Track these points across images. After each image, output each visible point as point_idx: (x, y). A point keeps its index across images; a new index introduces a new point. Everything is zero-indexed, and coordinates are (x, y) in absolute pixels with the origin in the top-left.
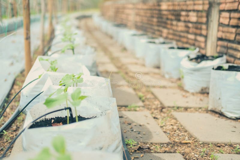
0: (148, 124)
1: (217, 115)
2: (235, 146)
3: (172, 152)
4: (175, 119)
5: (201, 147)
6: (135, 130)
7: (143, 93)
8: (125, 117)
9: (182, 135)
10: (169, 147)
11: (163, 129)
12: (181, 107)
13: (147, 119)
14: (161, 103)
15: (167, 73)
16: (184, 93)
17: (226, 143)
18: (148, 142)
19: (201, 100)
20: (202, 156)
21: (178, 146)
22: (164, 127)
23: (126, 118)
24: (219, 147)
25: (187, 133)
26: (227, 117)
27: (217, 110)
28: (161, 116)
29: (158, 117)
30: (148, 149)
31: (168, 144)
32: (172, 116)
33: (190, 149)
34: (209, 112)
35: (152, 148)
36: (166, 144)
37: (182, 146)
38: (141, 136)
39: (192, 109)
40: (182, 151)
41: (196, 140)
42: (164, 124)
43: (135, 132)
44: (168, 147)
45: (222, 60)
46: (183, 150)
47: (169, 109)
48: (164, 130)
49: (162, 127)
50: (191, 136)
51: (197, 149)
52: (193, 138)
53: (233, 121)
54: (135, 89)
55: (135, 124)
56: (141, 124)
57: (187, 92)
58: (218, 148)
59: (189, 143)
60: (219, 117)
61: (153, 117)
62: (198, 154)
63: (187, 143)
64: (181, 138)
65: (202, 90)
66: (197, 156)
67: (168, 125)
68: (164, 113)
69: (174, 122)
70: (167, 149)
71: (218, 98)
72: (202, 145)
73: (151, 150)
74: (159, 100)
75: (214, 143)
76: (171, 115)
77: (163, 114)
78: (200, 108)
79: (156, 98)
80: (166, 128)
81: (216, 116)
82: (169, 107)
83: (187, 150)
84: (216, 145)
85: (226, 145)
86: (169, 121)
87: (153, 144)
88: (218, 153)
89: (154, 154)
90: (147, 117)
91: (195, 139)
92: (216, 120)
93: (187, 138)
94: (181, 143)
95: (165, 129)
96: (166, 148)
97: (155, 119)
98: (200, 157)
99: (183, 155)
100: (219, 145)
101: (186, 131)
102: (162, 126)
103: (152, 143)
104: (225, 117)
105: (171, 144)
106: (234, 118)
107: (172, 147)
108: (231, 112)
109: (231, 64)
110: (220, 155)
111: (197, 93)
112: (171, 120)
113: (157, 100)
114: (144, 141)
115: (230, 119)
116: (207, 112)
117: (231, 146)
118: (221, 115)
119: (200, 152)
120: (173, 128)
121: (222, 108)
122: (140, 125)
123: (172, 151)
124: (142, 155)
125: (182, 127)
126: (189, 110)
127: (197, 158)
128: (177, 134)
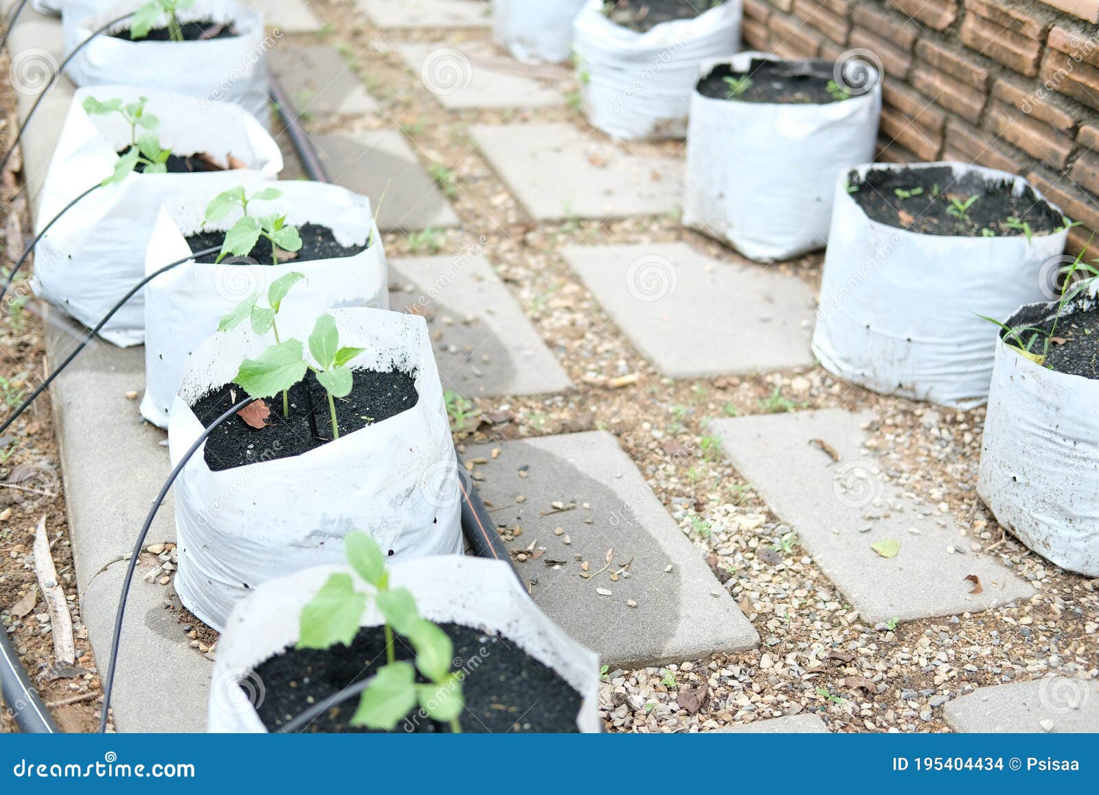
0: (490, 312)
1: (714, 250)
2: (769, 379)
3: (584, 427)
4: (576, 279)
5: (669, 395)
6: (453, 348)
7: (444, 150)
8: (409, 288)
9: (607, 351)
10: (571, 405)
11: (543, 328)
12: (589, 220)
13: (481, 291)
14: (519, 205)
15: (521, 41)
16: (593, 147)
17: (744, 373)
18: (504, 392)
19: (656, 177)
20: (674, 435)
21: (597, 398)
22: (545, 322)
23: (411, 292)
24: (724, 389)
25: (622, 338)
26: (744, 258)
27: (712, 233)
28: (527, 267)
29: (519, 273)
30: (506, 424)
31: (566, 395)
32: (562, 266)
33: (637, 407)
34: (687, 236)
35: (519, 416)
36: (559, 394)
37: (610, 400)
38: (478, 372)
39: (628, 225)
40: (615, 421)
41: (650, 370)
42: (541, 307)
43: (455, 354)
44: (565, 406)
45: (727, 15)
46: (615, 414)
47: (550, 230)
48: (548, 335)
49: (536, 321)
50: (634, 354)
51: (658, 404)
52: (642, 359)
53: (762, 272)
54: (410, 136)
55: (447, 319)
56: (470, 317)
57: (602, 136)
58: (719, 395)
59: (633, 384)
60: (718, 257)
61: (499, 275)
62: (662, 424)
63: (623, 387)
64: (603, 363)
65: (657, 128)
66: (658, 434)
67: (555, 309)
68: (535, 251)
69: (575, 295)
70: (565, 416)
71: (717, 192)
72: (671, 390)
73: (517, 425)
74: (507, 188)
75: (707, 376)
76: (561, 261)
77: (532, 261)
78: (655, 218)
79: (495, 176)
80: (551, 324)
81: (709, 254)
82: (548, 222)
83: (629, 412)
84: (712, 384)
85: (743, 378)
86: (558, 290)
87: (518, 401)
88: (721, 416)
89: (532, 442)
90: (480, 279)
91: (648, 365)
92: (712, 272)
93: (622, 364)
94: (605, 387)
95: (551, 330)
96: (562, 410)
97: (510, 286)
98: (669, 438)
99: (618, 435)
100: (722, 383)
101: (617, 333)
102: (537, 315)
103: (516, 397)
104: (736, 257)
105: (576, 393)
106: (766, 260)
107: (581, 404)
108: (759, 242)
109: (758, 56)
110: (727, 421)
111: (639, 141)
112: (563, 285)
113: (500, 187)
114: (492, 392)
115: (756, 262)
116: (679, 238)
117: (757, 380)
118: (727, 247)
119: (668, 417)
120: (573, 324)
121: (730, 226)
122: (467, 323)
123: (583, 422)
124: (495, 452)
125: (604, 316)
126: (616, 228)
127: (660, 443)
128: (589, 347)
